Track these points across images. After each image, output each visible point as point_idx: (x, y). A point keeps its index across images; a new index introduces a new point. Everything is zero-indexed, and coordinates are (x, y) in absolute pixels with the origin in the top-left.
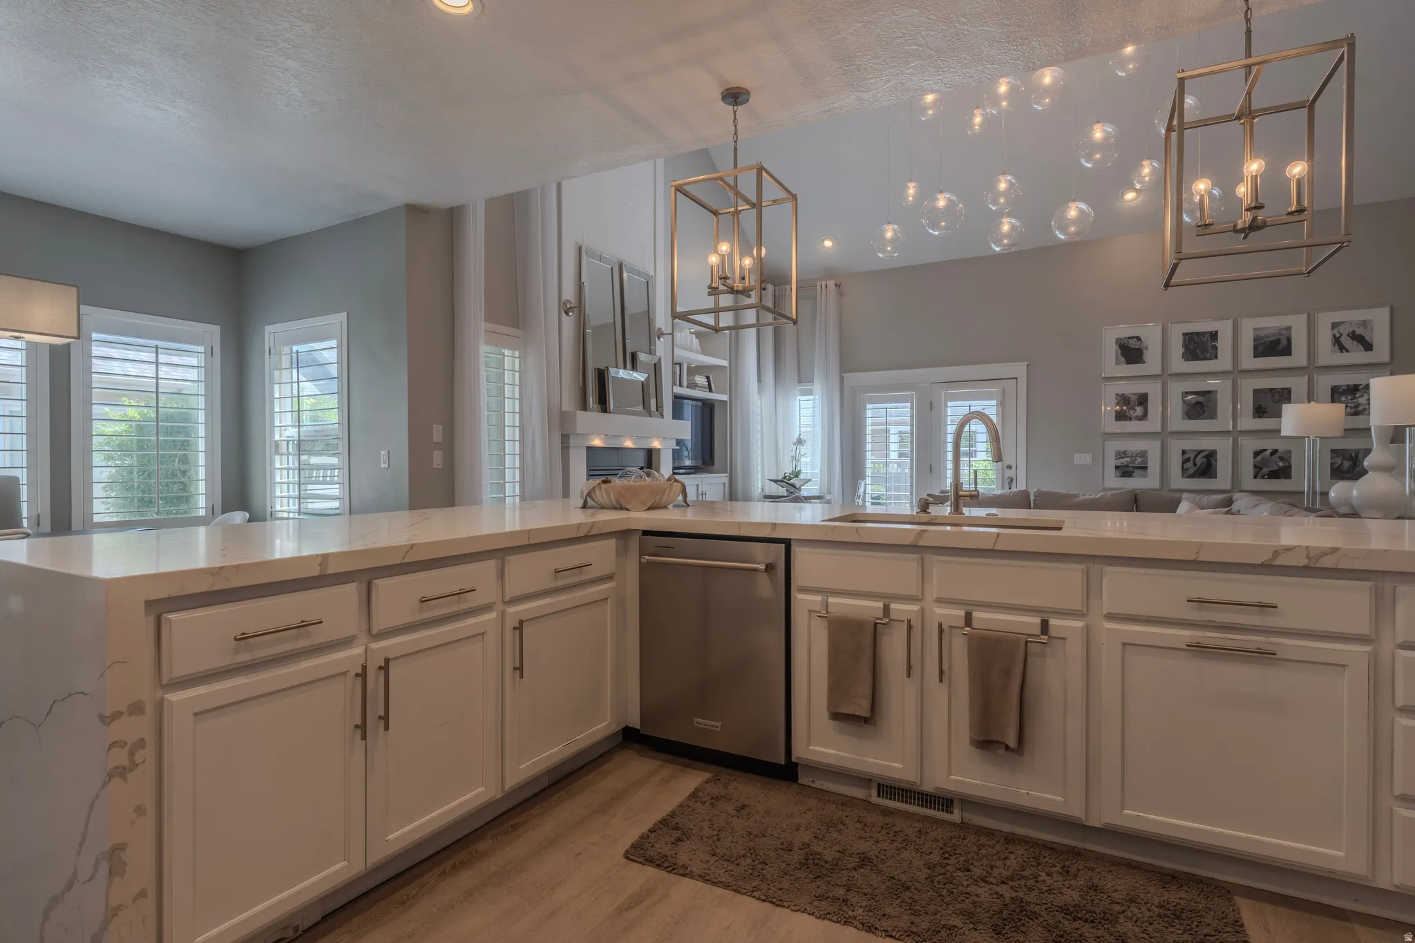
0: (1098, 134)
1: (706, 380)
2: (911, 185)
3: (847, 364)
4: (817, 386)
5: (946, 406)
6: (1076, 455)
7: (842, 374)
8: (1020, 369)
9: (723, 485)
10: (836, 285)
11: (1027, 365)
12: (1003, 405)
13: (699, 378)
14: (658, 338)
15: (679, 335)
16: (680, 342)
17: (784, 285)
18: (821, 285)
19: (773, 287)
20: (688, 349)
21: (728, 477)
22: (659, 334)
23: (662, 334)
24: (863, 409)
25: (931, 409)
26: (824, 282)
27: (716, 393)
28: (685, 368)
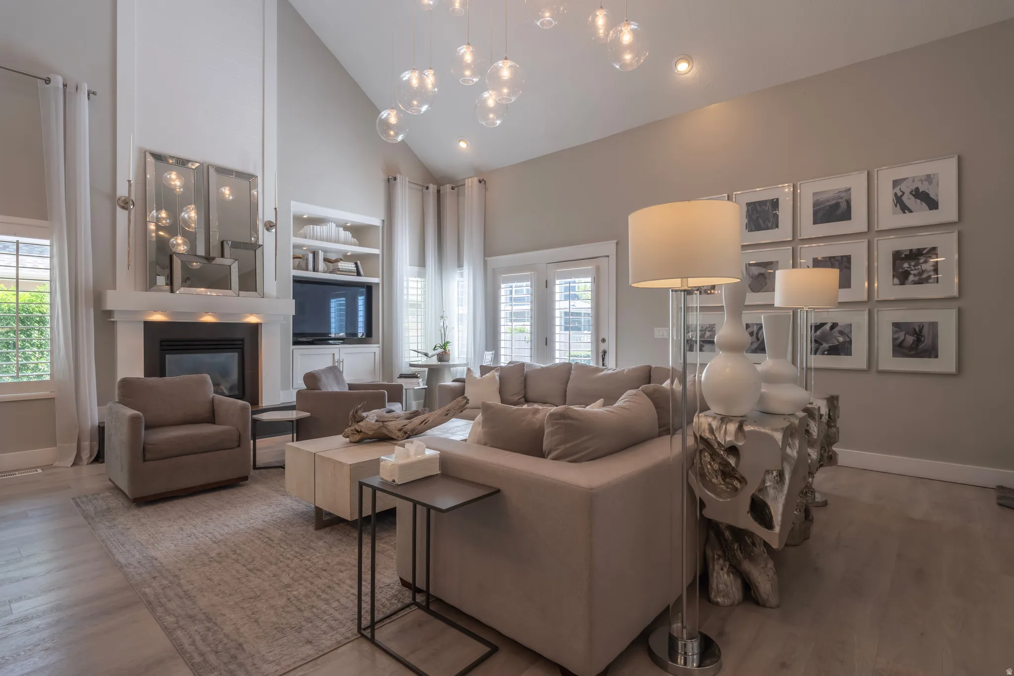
1: (354, 266)
3: (488, 251)
4: (466, 270)
5: (555, 284)
6: (656, 329)
7: (486, 259)
8: (610, 248)
9: (373, 353)
10: (480, 182)
11: (617, 244)
12: (597, 282)
13: (342, 265)
14: (268, 230)
15: (318, 228)
16: (319, 234)
17: (446, 184)
18: (468, 182)
19: (436, 186)
20: (329, 240)
21: (381, 347)
22: (269, 226)
23: (272, 226)
24: (499, 288)
25: (547, 287)
26: (470, 179)
27: (365, 276)
28: (321, 256)
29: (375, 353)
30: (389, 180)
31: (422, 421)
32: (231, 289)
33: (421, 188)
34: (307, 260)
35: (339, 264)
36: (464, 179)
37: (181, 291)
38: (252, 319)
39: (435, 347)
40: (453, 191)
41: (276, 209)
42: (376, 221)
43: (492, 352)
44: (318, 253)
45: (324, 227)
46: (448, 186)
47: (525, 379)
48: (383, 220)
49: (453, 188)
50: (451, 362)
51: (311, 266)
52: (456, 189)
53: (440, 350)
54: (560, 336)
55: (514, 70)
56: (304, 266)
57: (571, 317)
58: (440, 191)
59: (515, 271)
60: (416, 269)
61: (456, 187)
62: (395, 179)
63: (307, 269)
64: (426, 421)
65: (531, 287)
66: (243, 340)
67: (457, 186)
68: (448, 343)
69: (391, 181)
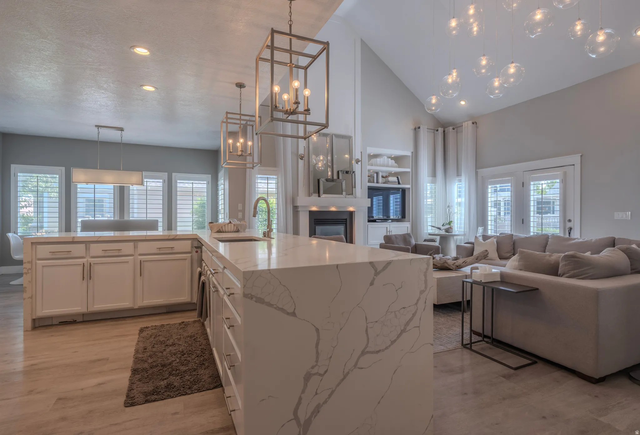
0: (539, 16)
1: (397, 179)
2: (455, 71)
3: (478, 165)
4: (463, 178)
5: (530, 185)
6: (615, 213)
7: (477, 170)
8: (576, 159)
10: (473, 123)
11: (581, 156)
12: (564, 182)
13: (391, 179)
14: (357, 163)
15: (378, 160)
16: (379, 162)
17: (449, 127)
18: (465, 124)
19: (443, 129)
20: (383, 166)
21: (411, 224)
22: (357, 161)
23: (359, 161)
24: (487, 188)
25: (523, 187)
26: (466, 123)
27: (403, 184)
28: (380, 174)
29: (408, 227)
30: (415, 129)
31: (463, 261)
32: (342, 194)
33: (433, 131)
34: (374, 177)
35: (389, 178)
36: (462, 123)
37: (323, 196)
38: (351, 209)
39: (444, 224)
40: (454, 130)
41: (361, 152)
42: (409, 153)
43: (482, 228)
44: (379, 173)
45: (381, 159)
46: (451, 128)
47: (514, 244)
48: (412, 152)
49: (453, 129)
50: (453, 233)
51: (375, 181)
52: (456, 129)
53: (447, 226)
54: (534, 218)
55: (518, 69)
56: (372, 180)
57: (543, 206)
58: (445, 131)
59: (498, 178)
60: (431, 178)
61: (455, 128)
62: (419, 128)
63: (374, 182)
64: (465, 262)
65: (511, 186)
66: (346, 219)
67: (457, 127)
68: (451, 221)
69: (417, 129)
